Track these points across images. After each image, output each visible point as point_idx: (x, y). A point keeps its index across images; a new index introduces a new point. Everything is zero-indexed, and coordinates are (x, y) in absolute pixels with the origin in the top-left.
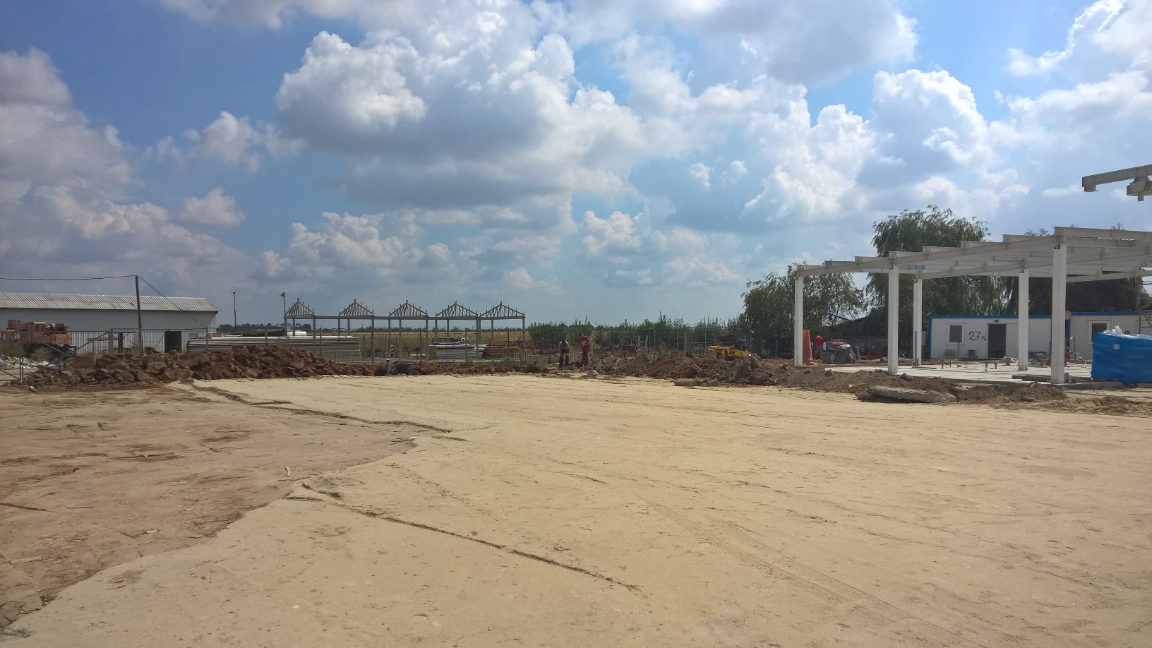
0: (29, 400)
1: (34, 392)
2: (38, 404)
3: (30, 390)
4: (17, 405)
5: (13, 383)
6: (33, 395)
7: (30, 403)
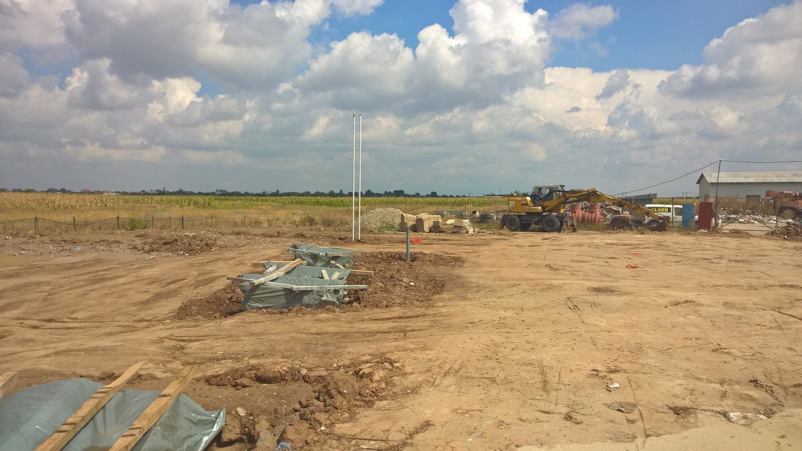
0: (785, 245)
1: (787, 240)
2: (791, 249)
3: (785, 238)
4: (778, 248)
5: (772, 233)
6: (787, 242)
7: (786, 248)
